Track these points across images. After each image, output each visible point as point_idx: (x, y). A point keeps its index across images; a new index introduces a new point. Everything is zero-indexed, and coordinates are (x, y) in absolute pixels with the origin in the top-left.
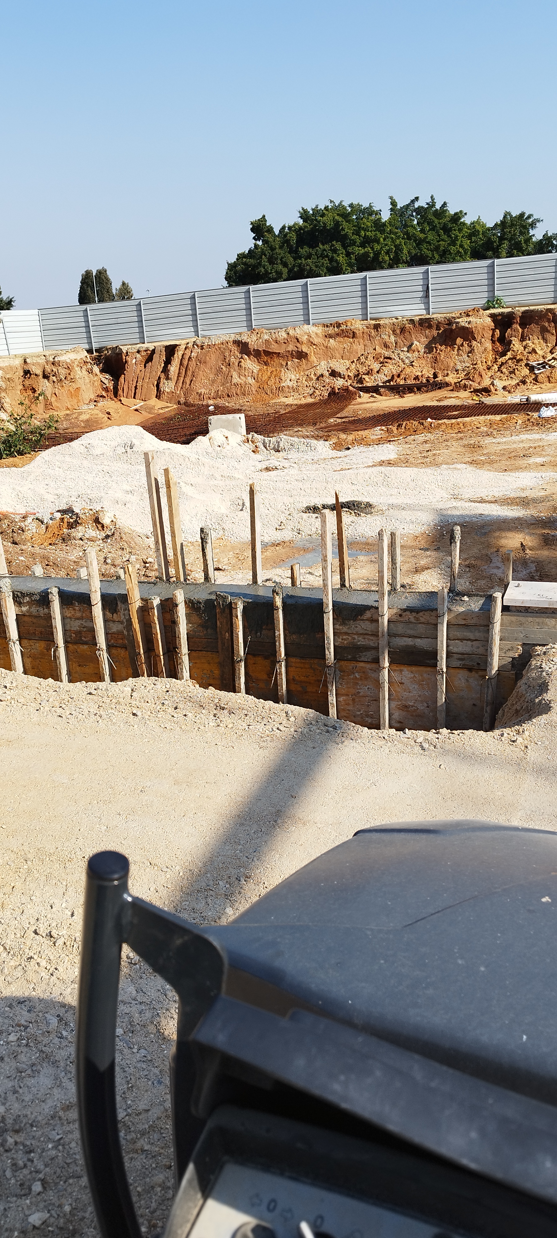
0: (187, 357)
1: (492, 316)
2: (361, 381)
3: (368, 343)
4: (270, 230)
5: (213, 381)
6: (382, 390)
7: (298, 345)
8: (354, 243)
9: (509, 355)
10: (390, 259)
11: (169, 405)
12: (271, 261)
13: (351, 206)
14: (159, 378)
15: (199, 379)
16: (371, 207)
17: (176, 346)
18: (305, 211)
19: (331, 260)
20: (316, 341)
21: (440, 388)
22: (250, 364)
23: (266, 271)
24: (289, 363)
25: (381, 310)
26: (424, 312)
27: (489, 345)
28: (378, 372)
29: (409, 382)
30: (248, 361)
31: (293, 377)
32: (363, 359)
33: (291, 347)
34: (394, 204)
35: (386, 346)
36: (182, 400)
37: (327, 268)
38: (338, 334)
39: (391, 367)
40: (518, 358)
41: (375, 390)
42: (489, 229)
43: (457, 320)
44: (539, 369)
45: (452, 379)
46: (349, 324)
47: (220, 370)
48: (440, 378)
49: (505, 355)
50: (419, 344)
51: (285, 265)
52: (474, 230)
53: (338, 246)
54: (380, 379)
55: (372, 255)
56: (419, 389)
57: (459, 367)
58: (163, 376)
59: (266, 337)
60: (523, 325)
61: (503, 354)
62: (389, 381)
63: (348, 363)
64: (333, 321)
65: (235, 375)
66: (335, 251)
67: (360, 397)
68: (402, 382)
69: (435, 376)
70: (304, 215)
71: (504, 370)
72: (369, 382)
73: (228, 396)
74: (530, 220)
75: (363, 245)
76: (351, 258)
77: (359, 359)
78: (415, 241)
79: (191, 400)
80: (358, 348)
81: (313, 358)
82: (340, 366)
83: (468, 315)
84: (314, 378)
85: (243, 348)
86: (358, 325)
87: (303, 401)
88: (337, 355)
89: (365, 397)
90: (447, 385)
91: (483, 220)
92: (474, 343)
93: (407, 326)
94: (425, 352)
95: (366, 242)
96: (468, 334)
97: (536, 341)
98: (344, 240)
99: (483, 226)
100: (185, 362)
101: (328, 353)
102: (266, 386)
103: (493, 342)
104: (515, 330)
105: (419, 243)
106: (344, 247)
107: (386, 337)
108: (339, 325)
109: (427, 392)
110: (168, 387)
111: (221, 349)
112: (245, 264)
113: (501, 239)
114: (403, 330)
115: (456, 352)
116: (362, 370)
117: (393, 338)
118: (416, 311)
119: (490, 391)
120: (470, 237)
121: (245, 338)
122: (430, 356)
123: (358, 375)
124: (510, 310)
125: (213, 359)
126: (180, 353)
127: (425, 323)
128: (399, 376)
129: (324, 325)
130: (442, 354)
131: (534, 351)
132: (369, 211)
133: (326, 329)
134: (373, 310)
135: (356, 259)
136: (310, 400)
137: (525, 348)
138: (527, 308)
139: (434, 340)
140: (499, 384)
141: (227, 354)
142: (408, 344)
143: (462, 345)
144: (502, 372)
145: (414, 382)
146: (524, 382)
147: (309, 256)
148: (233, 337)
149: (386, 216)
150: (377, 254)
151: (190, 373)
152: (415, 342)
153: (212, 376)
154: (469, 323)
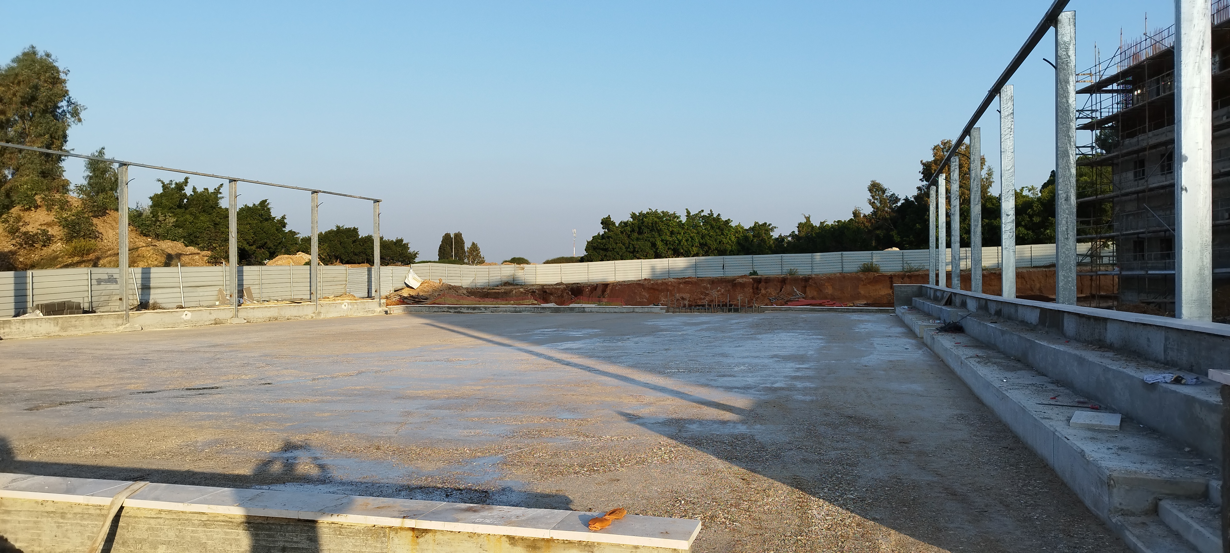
1: (753, 279)
3: (698, 287)
4: (614, 224)
5: (627, 300)
7: (667, 286)
8: (665, 234)
12: (615, 241)
13: (663, 212)
16: (674, 214)
17: (608, 284)
18: (634, 214)
20: (674, 285)
25: (702, 273)
26: (722, 275)
31: (664, 300)
33: (663, 287)
34: (688, 213)
35: (706, 288)
42: (746, 230)
43: (737, 279)
46: (689, 279)
52: (738, 231)
58: (601, 296)
59: (652, 282)
63: (689, 295)
70: (633, 216)
75: (671, 236)
77: (694, 293)
78: (702, 235)
80: (693, 289)
81: (673, 292)
82: (686, 296)
83: (742, 278)
84: (675, 300)
85: (642, 287)
86: (693, 279)
88: (684, 291)
91: (742, 225)
95: (673, 234)
98: (660, 232)
99: (742, 228)
100: (613, 291)
105: (704, 236)
106: (659, 236)
107: (705, 285)
112: (598, 242)
114: (714, 282)
118: (719, 274)
120: (735, 235)
124: (760, 276)
125: (627, 290)
126: (611, 287)
127: (724, 280)
129: (678, 278)
132: (675, 216)
134: (699, 274)
141: (633, 289)
147: (638, 239)
148: (636, 282)
149: (684, 219)
150: (680, 241)
152: (719, 288)
154: (742, 281)
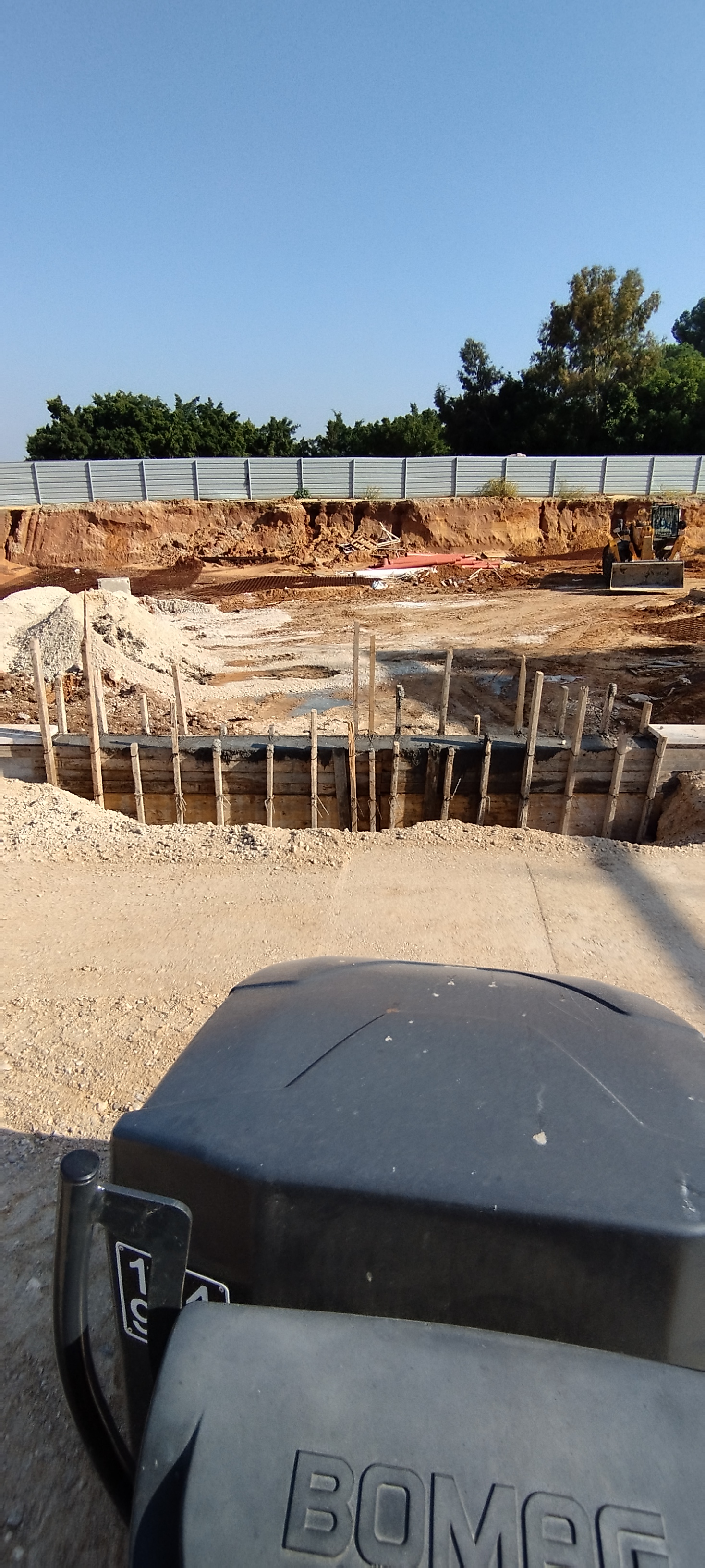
0: (35, 523)
1: (304, 504)
2: (202, 552)
3: (203, 520)
4: (66, 410)
5: (64, 546)
6: (222, 561)
7: (142, 518)
8: (147, 430)
9: (320, 537)
10: (180, 447)
11: (21, 566)
12: (72, 438)
13: (141, 396)
14: (8, 541)
15: (49, 543)
16: (158, 400)
17: (21, 511)
18: (99, 397)
19: (128, 442)
20: (157, 515)
21: (271, 562)
22: (97, 532)
23: (67, 447)
24: (134, 533)
25: (210, 492)
26: (247, 496)
27: (303, 528)
28: (215, 545)
29: (243, 556)
30: (96, 529)
31: (139, 546)
32: (200, 533)
33: (135, 520)
34: (179, 400)
35: (218, 523)
36: (34, 562)
37: (125, 449)
38: (176, 511)
39: (226, 542)
40: (329, 540)
41: (215, 560)
42: (257, 430)
43: (276, 506)
44: (347, 550)
45: (278, 554)
46: (186, 503)
47: (69, 536)
48: (269, 553)
49: (318, 537)
50: (247, 524)
51: (85, 442)
52: (247, 429)
53: (133, 431)
54: (219, 551)
55: (164, 442)
56: (254, 562)
57: (282, 545)
58: (11, 539)
59: (111, 509)
60: (329, 514)
61: (316, 536)
62: (226, 553)
63: (187, 536)
64: (172, 498)
65: (84, 541)
66: (131, 435)
67: (204, 566)
68: (238, 555)
69: (265, 551)
70: (98, 400)
71: (320, 549)
72: (209, 554)
73: (80, 560)
74: (290, 427)
75: (155, 432)
76: (145, 443)
77: (196, 533)
78: (199, 433)
79: (43, 563)
80: (195, 524)
81: (155, 530)
82: (182, 538)
83: (285, 502)
84: (159, 548)
85: (92, 518)
86: (194, 504)
87: (152, 568)
88: (177, 529)
89: (208, 566)
90: (277, 559)
91: (254, 422)
92: (292, 526)
93: (235, 507)
94: (252, 531)
95: (157, 429)
96: (286, 518)
97: (340, 528)
98: (138, 425)
99: (253, 427)
100: (34, 527)
101: (169, 527)
102: (115, 553)
103: (306, 526)
104: (323, 518)
105: (203, 436)
106: (138, 432)
107: (217, 516)
108: (177, 503)
109: (261, 564)
110: (17, 549)
111: (68, 516)
112: (45, 438)
113: (270, 438)
114: (231, 510)
115: (278, 532)
116: (201, 543)
117: (223, 516)
118: (240, 495)
119: (314, 566)
120: (244, 434)
121: (91, 509)
122: (257, 534)
123: (198, 547)
124: (316, 500)
125: (61, 525)
126: (27, 518)
127: (250, 506)
128: (234, 550)
129: (163, 502)
130: (267, 533)
131: (339, 534)
132: (158, 404)
133: (165, 505)
134: (202, 492)
135: (149, 444)
136: (159, 567)
137: (332, 532)
138: (330, 500)
139: (258, 521)
140: (320, 561)
141: (74, 522)
142: (237, 523)
143: (282, 527)
144: (318, 551)
145: (247, 555)
146: (338, 560)
147: (107, 437)
148: (78, 507)
149: (173, 409)
150: (169, 441)
151: (39, 537)
152: (243, 522)
153: (61, 541)
154: (288, 508)
